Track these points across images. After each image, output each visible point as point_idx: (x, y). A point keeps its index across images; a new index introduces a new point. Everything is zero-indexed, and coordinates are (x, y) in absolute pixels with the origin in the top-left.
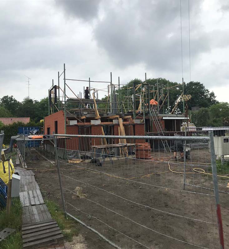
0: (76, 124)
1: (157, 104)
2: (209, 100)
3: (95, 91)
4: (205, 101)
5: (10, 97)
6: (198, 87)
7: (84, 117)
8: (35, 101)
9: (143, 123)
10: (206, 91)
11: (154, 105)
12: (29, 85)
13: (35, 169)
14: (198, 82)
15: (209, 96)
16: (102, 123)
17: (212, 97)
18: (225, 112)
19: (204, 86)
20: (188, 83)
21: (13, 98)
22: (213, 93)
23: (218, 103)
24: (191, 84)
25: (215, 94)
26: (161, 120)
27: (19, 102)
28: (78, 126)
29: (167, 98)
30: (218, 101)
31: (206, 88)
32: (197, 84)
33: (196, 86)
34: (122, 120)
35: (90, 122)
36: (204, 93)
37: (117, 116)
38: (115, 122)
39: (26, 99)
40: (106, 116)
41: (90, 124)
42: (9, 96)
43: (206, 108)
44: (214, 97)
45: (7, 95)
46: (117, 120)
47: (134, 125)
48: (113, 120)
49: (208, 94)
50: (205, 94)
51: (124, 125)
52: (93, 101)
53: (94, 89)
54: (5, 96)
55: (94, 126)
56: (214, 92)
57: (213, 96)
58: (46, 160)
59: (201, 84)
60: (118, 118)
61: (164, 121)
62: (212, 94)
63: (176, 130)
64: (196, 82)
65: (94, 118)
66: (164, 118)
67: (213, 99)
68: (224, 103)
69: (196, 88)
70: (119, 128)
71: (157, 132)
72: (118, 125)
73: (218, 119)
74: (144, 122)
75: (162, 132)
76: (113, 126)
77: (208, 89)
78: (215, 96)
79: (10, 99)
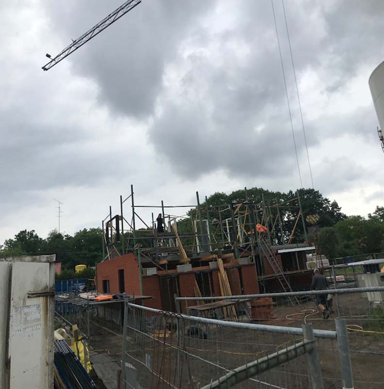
0: (156, 273)
1: (265, 230)
2: (331, 213)
3: (171, 219)
4: (326, 216)
5: (30, 231)
6: (312, 197)
7: (165, 262)
8: (65, 236)
9: (252, 263)
10: (325, 201)
11: (262, 233)
12: (60, 212)
13: (107, 351)
14: (311, 188)
15: (330, 208)
16: (194, 268)
17: (335, 210)
18: (359, 231)
19: (320, 194)
20: (296, 192)
21: (34, 234)
22: (336, 203)
23: (345, 217)
24: (301, 192)
25: (339, 205)
26: (276, 255)
27: (41, 239)
28: (159, 276)
29: (278, 219)
30: (344, 214)
31: (324, 197)
32: (311, 192)
33: (308, 195)
34: (222, 261)
35: (175, 268)
36: (322, 204)
37: (214, 256)
38: (212, 265)
39: (52, 233)
40: (195, 258)
41: (177, 271)
42: (27, 231)
43: (331, 228)
44: (338, 209)
45: (24, 230)
46: (215, 262)
47: (240, 268)
48: (210, 263)
49: (328, 205)
50: (324, 206)
51: (225, 269)
52: (175, 235)
53: (169, 216)
54: (22, 230)
55: (183, 274)
56: (336, 201)
57: (336, 208)
58: (114, 335)
59: (315, 191)
60: (216, 258)
61: (280, 255)
62: (335, 205)
63: (299, 269)
64: (308, 189)
65: (178, 260)
66: (279, 251)
67: (337, 212)
68: (354, 216)
69: (308, 198)
70: (219, 273)
71: (274, 275)
72: (218, 270)
73: (350, 243)
74: (254, 261)
75: (282, 274)
76: (211, 272)
77: (327, 198)
78: (339, 207)
79: (29, 235)
